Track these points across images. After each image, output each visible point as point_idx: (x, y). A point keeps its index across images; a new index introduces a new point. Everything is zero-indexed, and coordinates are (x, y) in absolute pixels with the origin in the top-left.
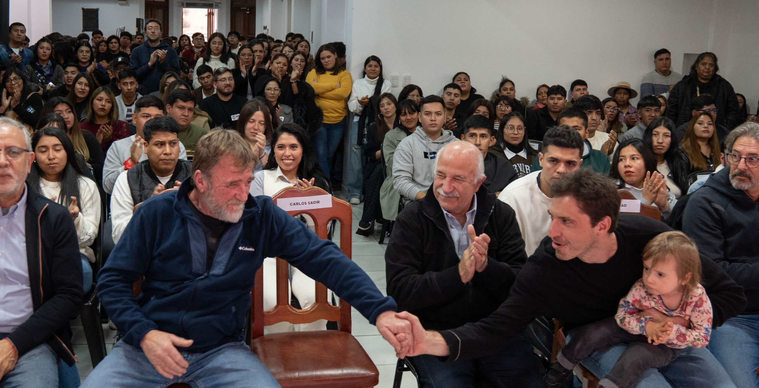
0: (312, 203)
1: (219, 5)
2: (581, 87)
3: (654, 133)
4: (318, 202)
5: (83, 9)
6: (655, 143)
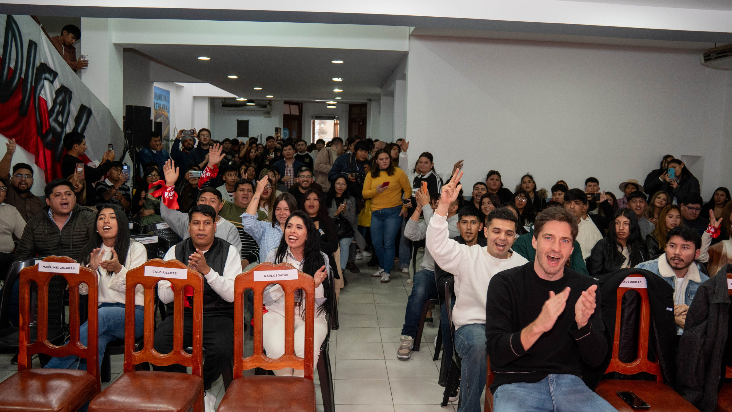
0: (281, 275)
1: (340, 118)
2: (593, 184)
3: (616, 221)
4: (287, 275)
5: (238, 121)
6: (617, 230)
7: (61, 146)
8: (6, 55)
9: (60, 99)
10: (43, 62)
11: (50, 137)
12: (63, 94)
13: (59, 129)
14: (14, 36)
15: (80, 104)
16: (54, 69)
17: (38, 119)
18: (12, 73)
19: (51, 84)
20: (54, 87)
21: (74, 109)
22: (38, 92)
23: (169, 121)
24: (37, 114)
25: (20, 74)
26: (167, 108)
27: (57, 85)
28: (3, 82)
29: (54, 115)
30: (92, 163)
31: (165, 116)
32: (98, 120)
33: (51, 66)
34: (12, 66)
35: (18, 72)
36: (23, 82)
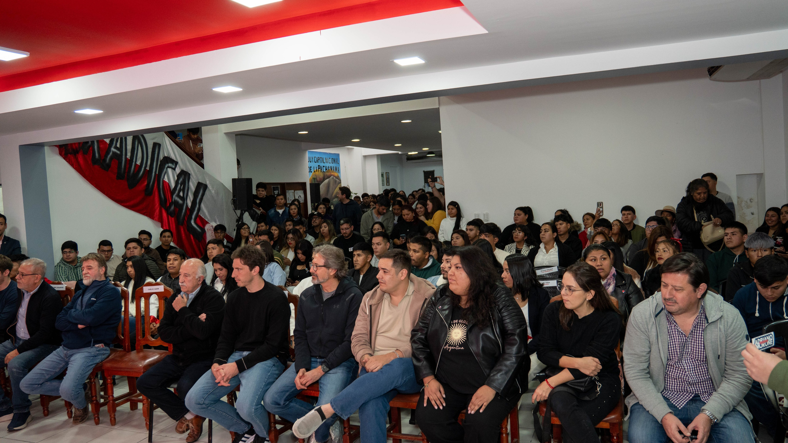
2: (626, 212)
4: (158, 289)
7: (183, 213)
8: (134, 156)
9: (181, 180)
10: (166, 155)
11: (173, 208)
12: (183, 176)
13: (181, 202)
14: (140, 142)
15: (197, 182)
16: (175, 160)
17: (163, 196)
18: (138, 168)
19: (173, 170)
20: (176, 173)
21: (192, 186)
22: (162, 177)
23: (340, 180)
24: (162, 192)
25: (146, 167)
26: (337, 170)
27: (178, 171)
28: (131, 175)
29: (177, 192)
30: (209, 224)
31: (334, 176)
32: (213, 192)
33: (173, 156)
34: (138, 163)
35: (144, 166)
36: (148, 173)
